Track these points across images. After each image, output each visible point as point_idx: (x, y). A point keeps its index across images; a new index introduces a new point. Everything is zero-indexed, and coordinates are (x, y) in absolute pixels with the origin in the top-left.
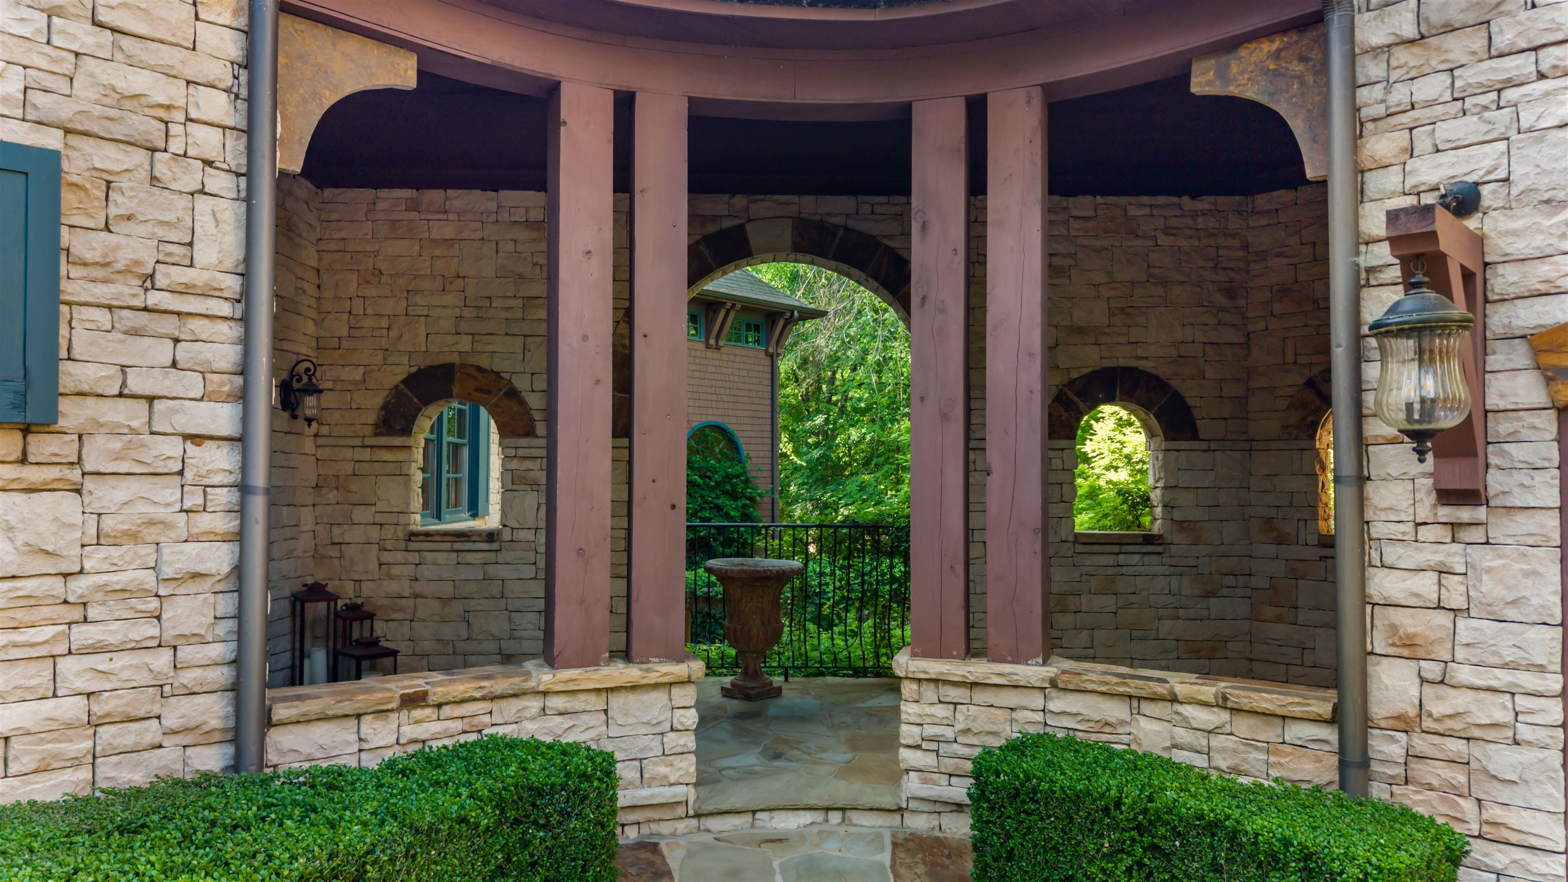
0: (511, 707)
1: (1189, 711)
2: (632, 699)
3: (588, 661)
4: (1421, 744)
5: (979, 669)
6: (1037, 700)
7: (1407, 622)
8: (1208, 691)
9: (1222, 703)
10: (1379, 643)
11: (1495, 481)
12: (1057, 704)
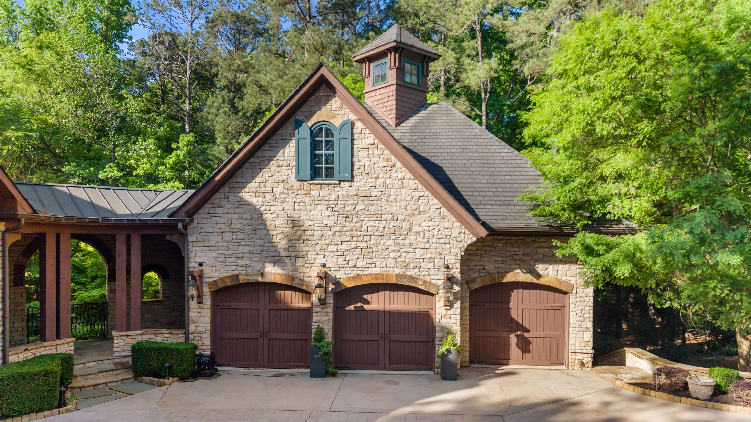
0: (40, 350)
1: (165, 335)
2: (62, 346)
3: (53, 340)
4: (195, 335)
5: (129, 333)
6: (140, 337)
7: (194, 319)
8: (168, 332)
9: (170, 333)
10: (190, 322)
11: (204, 301)
12: (143, 336)
